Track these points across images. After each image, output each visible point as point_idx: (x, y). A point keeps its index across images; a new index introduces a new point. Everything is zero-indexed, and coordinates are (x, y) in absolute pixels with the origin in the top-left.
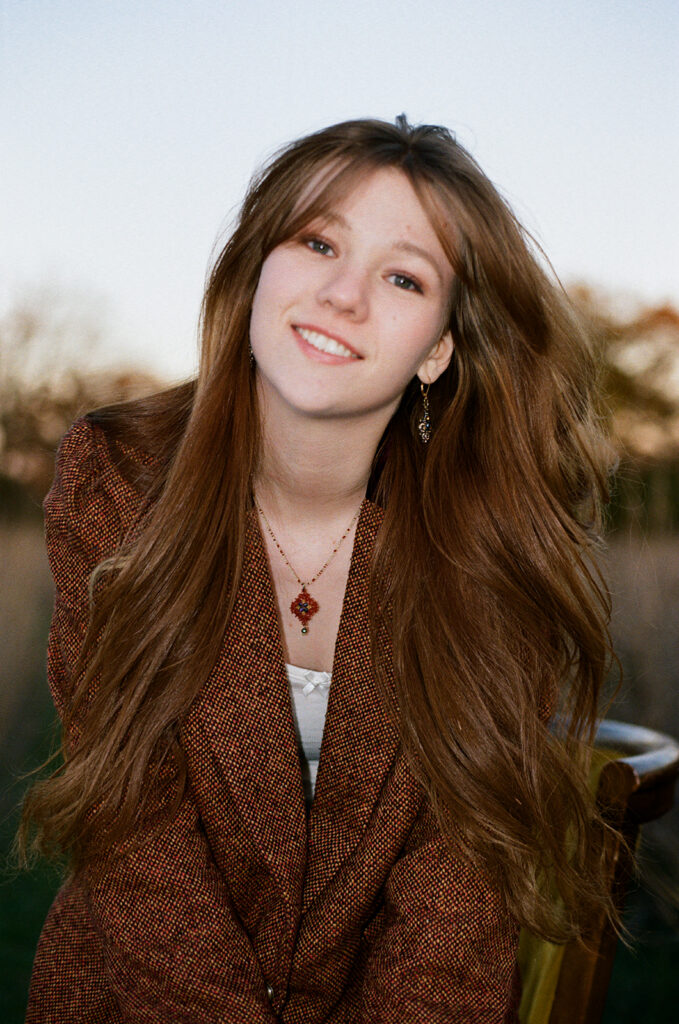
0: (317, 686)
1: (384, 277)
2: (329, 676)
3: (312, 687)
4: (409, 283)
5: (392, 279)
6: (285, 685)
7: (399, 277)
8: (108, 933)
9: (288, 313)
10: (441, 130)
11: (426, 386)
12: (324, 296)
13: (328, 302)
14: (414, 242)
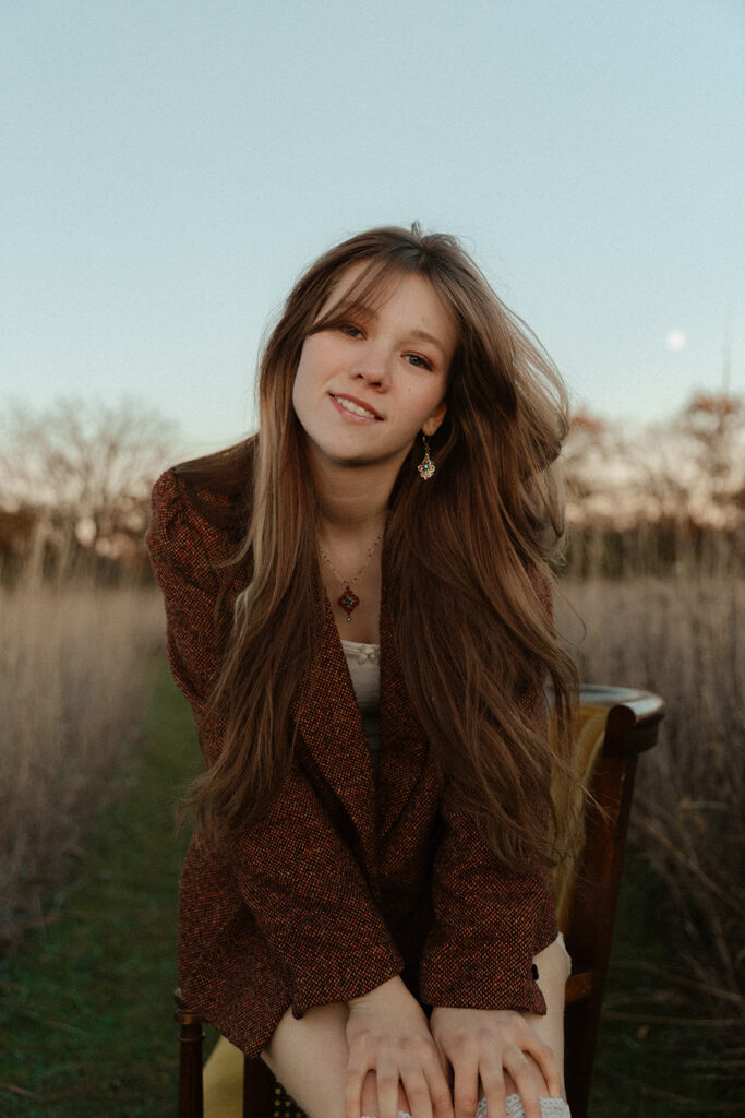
0: (369, 655)
1: (402, 356)
2: (378, 646)
3: (365, 657)
4: (420, 361)
5: (408, 358)
6: (341, 656)
7: (412, 356)
8: (243, 860)
9: (328, 384)
10: (449, 238)
11: (427, 437)
12: (355, 371)
13: (360, 376)
14: (426, 330)
